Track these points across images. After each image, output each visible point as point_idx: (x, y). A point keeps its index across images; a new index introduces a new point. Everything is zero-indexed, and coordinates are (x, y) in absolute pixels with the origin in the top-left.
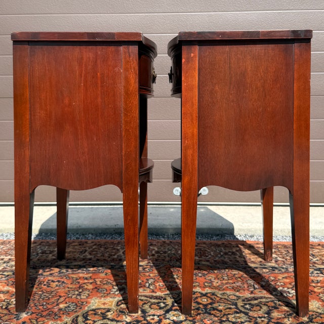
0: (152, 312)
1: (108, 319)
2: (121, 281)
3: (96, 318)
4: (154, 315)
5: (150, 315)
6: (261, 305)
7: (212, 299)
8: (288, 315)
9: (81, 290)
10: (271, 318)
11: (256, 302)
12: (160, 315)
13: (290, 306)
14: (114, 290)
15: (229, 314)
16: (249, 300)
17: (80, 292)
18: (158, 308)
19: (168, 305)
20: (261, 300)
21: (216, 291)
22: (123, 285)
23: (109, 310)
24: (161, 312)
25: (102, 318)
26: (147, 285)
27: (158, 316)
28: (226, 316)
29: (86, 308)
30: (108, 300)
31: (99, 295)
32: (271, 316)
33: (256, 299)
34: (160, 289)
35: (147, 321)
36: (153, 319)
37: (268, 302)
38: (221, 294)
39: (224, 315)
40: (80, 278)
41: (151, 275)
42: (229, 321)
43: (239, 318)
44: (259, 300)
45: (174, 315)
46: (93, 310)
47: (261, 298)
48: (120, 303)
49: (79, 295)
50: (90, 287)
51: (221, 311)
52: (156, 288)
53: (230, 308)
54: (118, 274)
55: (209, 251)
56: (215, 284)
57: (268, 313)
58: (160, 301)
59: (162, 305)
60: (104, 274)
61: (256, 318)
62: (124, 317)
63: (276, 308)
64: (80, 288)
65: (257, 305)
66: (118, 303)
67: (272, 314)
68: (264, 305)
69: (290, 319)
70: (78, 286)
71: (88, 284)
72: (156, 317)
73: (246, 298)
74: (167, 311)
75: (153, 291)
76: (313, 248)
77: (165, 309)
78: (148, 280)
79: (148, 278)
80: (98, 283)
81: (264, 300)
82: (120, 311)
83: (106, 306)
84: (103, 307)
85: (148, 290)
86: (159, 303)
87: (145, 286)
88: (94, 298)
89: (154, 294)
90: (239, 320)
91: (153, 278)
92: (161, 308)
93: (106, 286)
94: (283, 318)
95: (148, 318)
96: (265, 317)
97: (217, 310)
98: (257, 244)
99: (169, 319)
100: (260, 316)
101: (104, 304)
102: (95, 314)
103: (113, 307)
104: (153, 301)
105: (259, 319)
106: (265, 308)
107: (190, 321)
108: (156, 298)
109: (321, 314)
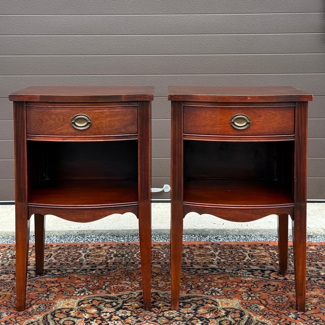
0: (105, 310)
1: (71, 316)
2: (82, 284)
3: (62, 316)
4: (107, 312)
5: (103, 313)
6: (192, 303)
7: (154, 298)
8: (211, 311)
9: (49, 293)
10: (197, 314)
11: (189, 300)
12: (112, 312)
13: (215, 303)
14: (76, 292)
15: (165, 311)
16: (184, 299)
17: (48, 295)
18: (111, 306)
19: (119, 304)
20: (194, 299)
21: (159, 292)
22: (84, 288)
23: (71, 310)
24: (113, 310)
25: (66, 316)
26: (104, 287)
27: (110, 313)
28: (162, 313)
29: (54, 308)
30: (72, 300)
31: (63, 297)
32: (197, 312)
33: (189, 298)
34: (114, 290)
35: (101, 317)
36: (106, 315)
37: (198, 300)
38: (163, 294)
39: (162, 311)
40: (47, 282)
41: (108, 278)
42: (164, 316)
43: (172, 313)
44: (192, 299)
45: (122, 313)
46: (59, 310)
47: (194, 297)
48: (80, 303)
49: (47, 297)
50: (56, 290)
51: (159, 308)
52: (111, 290)
53: (167, 306)
54: (79, 277)
55: (162, 253)
56: (160, 285)
57: (196, 310)
58: (113, 301)
59: (114, 304)
60: (68, 278)
61: (185, 314)
62: (84, 314)
63: (202, 305)
64: (48, 291)
65: (189, 303)
66: (79, 303)
67: (199, 310)
68: (195, 303)
69: (211, 314)
70: (46, 289)
71: (54, 288)
72: (108, 314)
73: (182, 298)
74: (118, 309)
75: (108, 293)
76: (255, 249)
77: (116, 308)
78: (104, 282)
79: (105, 281)
80: (63, 286)
81: (196, 299)
82: (80, 310)
83: (69, 306)
84: (67, 307)
85: (104, 291)
86: (112, 302)
87: (102, 288)
88: (59, 300)
89: (109, 295)
90: (172, 315)
91: (110, 281)
92: (113, 307)
93: (69, 289)
94: (206, 313)
95: (102, 315)
96: (192, 313)
97: (157, 307)
98: (207, 245)
99: (118, 315)
100: (189, 312)
101: (68, 304)
102: (61, 313)
103: (75, 307)
104: (107, 300)
105: (187, 315)
106: (194, 305)
107: (134, 316)
108: (110, 298)
109: (236, 310)
